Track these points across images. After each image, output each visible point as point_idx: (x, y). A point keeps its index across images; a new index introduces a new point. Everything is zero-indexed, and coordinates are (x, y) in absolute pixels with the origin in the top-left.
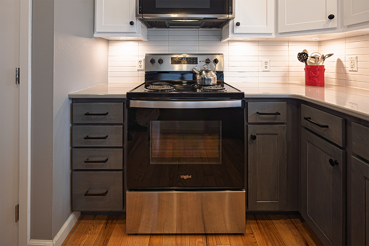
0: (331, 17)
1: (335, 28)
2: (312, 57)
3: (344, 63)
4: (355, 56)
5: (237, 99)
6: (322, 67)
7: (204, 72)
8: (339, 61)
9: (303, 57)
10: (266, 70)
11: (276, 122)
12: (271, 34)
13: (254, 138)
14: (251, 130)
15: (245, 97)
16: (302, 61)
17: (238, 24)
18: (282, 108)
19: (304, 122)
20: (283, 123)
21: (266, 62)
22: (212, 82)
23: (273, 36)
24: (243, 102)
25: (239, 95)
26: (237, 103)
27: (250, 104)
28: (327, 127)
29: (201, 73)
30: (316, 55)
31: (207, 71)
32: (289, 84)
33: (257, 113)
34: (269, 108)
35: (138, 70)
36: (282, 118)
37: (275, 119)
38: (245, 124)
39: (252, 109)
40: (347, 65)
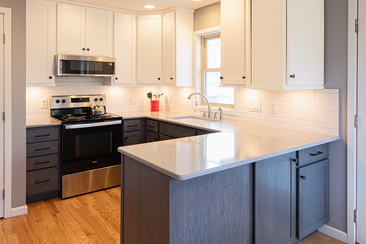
0: (159, 79)
1: (160, 84)
2: (154, 95)
3: (168, 98)
4: (171, 95)
5: (120, 120)
6: (158, 101)
7: (96, 107)
8: (166, 97)
9: (150, 95)
10: (131, 103)
11: (136, 129)
12: (133, 84)
13: (126, 138)
14: (125, 135)
15: (123, 119)
16: (149, 98)
17: (116, 79)
18: (138, 123)
19: (148, 128)
20: (139, 130)
21: (130, 99)
22: (102, 113)
23: (135, 85)
24: (122, 122)
25: (120, 118)
26: (119, 122)
27: (125, 122)
28: (154, 127)
29: (95, 108)
30: (156, 94)
31: (98, 107)
32: (143, 111)
33: (128, 126)
34: (133, 123)
35: (42, 108)
36: (138, 127)
37: (136, 128)
38: (123, 132)
39: (126, 124)
40: (169, 99)
